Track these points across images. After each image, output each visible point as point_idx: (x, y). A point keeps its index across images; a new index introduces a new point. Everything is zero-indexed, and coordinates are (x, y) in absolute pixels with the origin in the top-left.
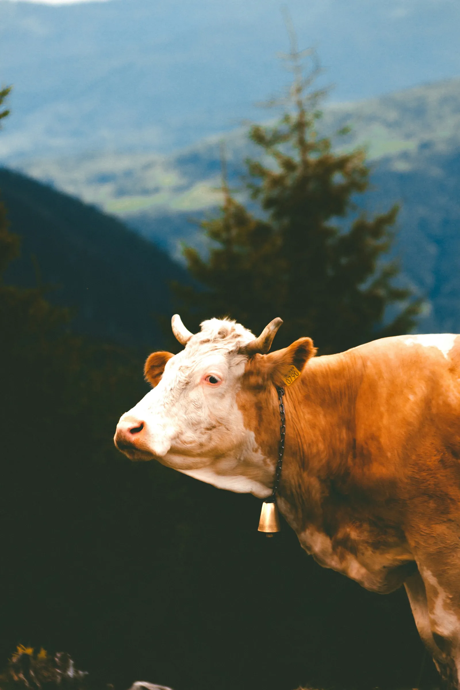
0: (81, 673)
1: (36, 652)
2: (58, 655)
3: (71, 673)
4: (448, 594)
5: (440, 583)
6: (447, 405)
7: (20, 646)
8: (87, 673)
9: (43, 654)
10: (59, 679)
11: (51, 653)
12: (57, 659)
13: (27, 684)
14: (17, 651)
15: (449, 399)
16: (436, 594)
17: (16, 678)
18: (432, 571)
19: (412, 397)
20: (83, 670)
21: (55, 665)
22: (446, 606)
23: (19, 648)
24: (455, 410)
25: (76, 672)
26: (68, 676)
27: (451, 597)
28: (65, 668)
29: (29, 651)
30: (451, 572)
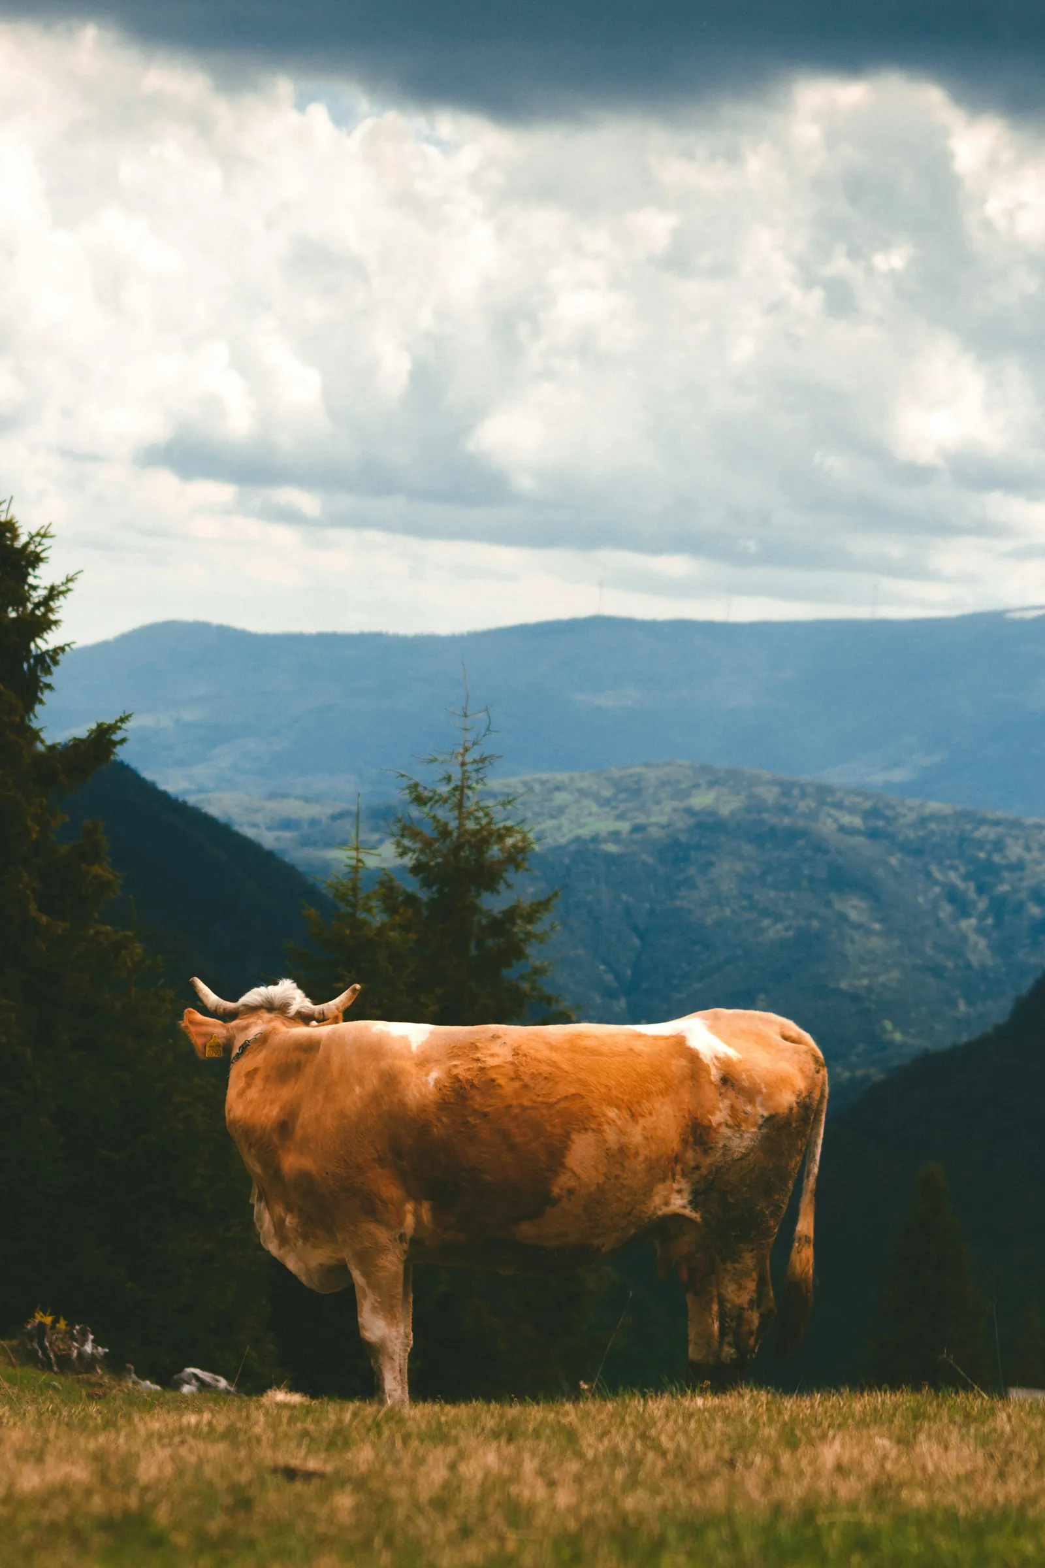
0: (100, 1349)
1: (56, 1321)
2: (77, 1327)
3: (88, 1348)
4: (376, 1297)
5: (369, 1284)
6: (402, 1103)
7: (38, 1313)
8: (107, 1350)
9: (62, 1325)
10: (75, 1353)
11: (71, 1325)
12: (75, 1331)
13: (40, 1353)
14: (34, 1317)
15: (407, 1098)
16: (365, 1296)
17: (29, 1347)
18: (360, 1271)
19: (357, 1089)
20: (103, 1347)
21: (73, 1339)
22: (374, 1310)
23: (36, 1315)
24: (412, 1111)
25: (94, 1347)
26: (86, 1351)
27: (379, 1300)
28: (83, 1344)
29: (48, 1320)
30: (381, 1274)
